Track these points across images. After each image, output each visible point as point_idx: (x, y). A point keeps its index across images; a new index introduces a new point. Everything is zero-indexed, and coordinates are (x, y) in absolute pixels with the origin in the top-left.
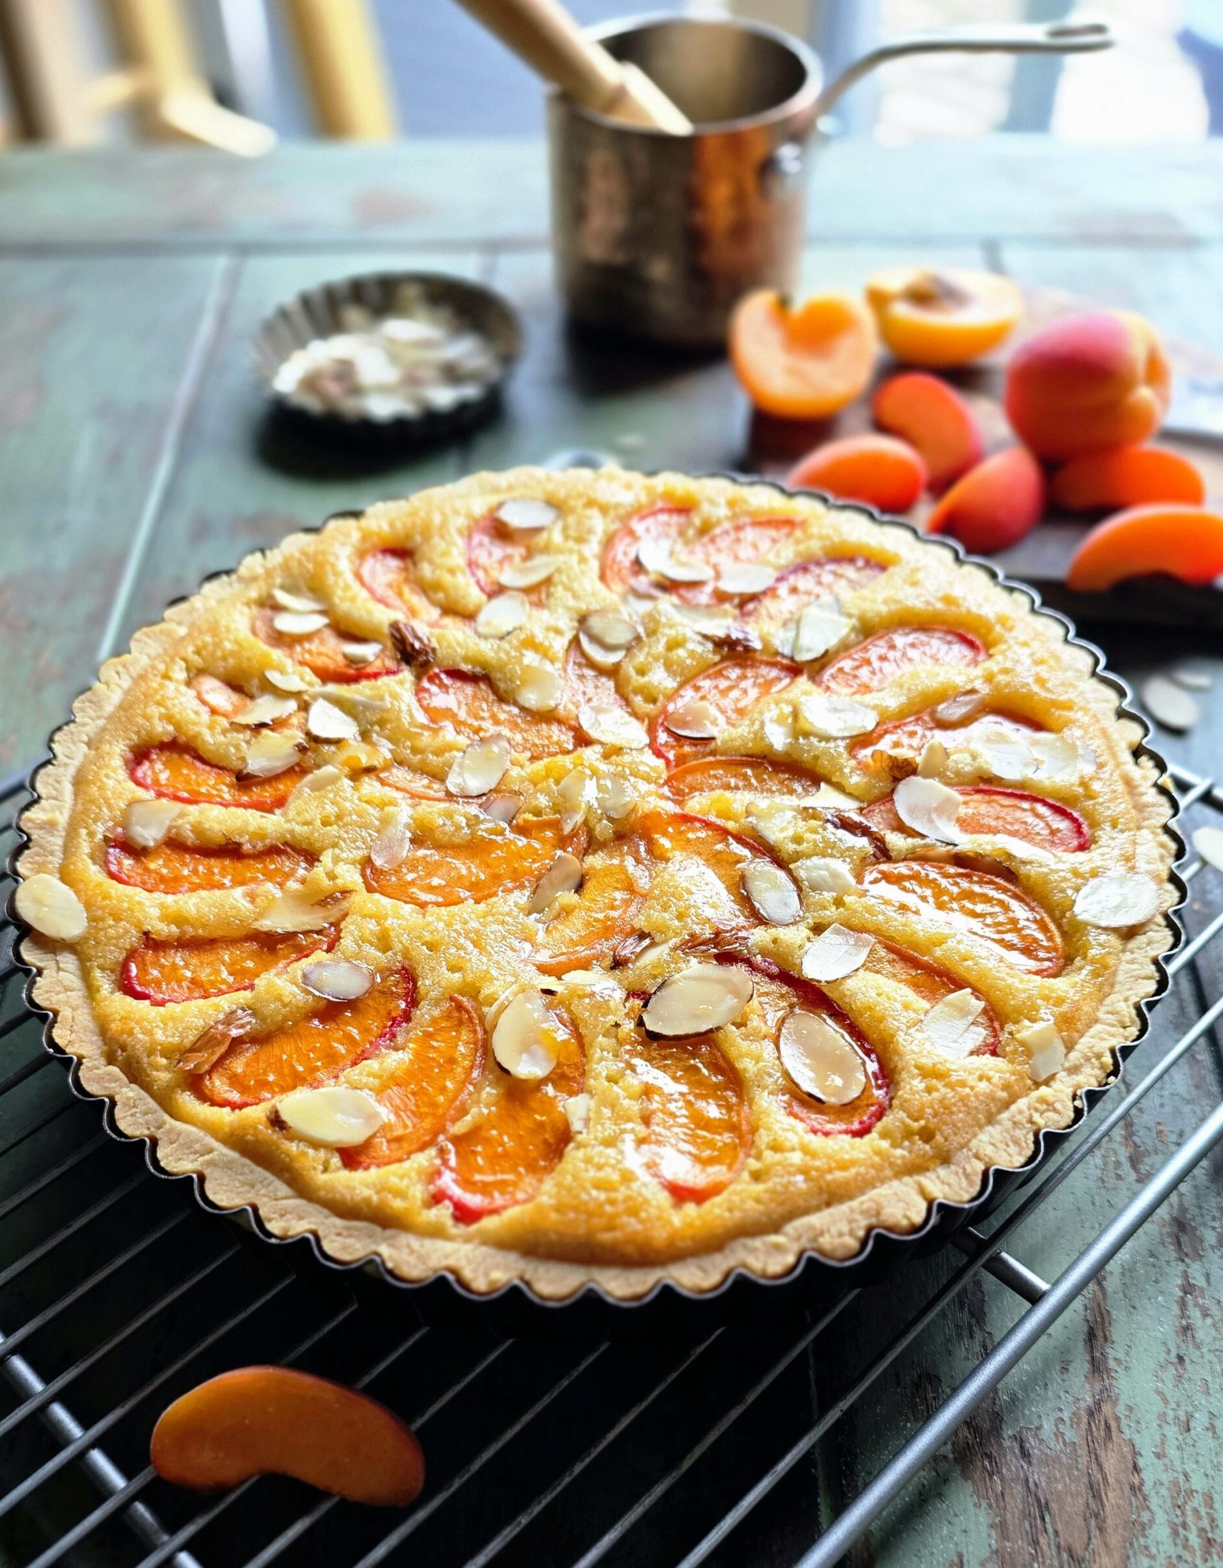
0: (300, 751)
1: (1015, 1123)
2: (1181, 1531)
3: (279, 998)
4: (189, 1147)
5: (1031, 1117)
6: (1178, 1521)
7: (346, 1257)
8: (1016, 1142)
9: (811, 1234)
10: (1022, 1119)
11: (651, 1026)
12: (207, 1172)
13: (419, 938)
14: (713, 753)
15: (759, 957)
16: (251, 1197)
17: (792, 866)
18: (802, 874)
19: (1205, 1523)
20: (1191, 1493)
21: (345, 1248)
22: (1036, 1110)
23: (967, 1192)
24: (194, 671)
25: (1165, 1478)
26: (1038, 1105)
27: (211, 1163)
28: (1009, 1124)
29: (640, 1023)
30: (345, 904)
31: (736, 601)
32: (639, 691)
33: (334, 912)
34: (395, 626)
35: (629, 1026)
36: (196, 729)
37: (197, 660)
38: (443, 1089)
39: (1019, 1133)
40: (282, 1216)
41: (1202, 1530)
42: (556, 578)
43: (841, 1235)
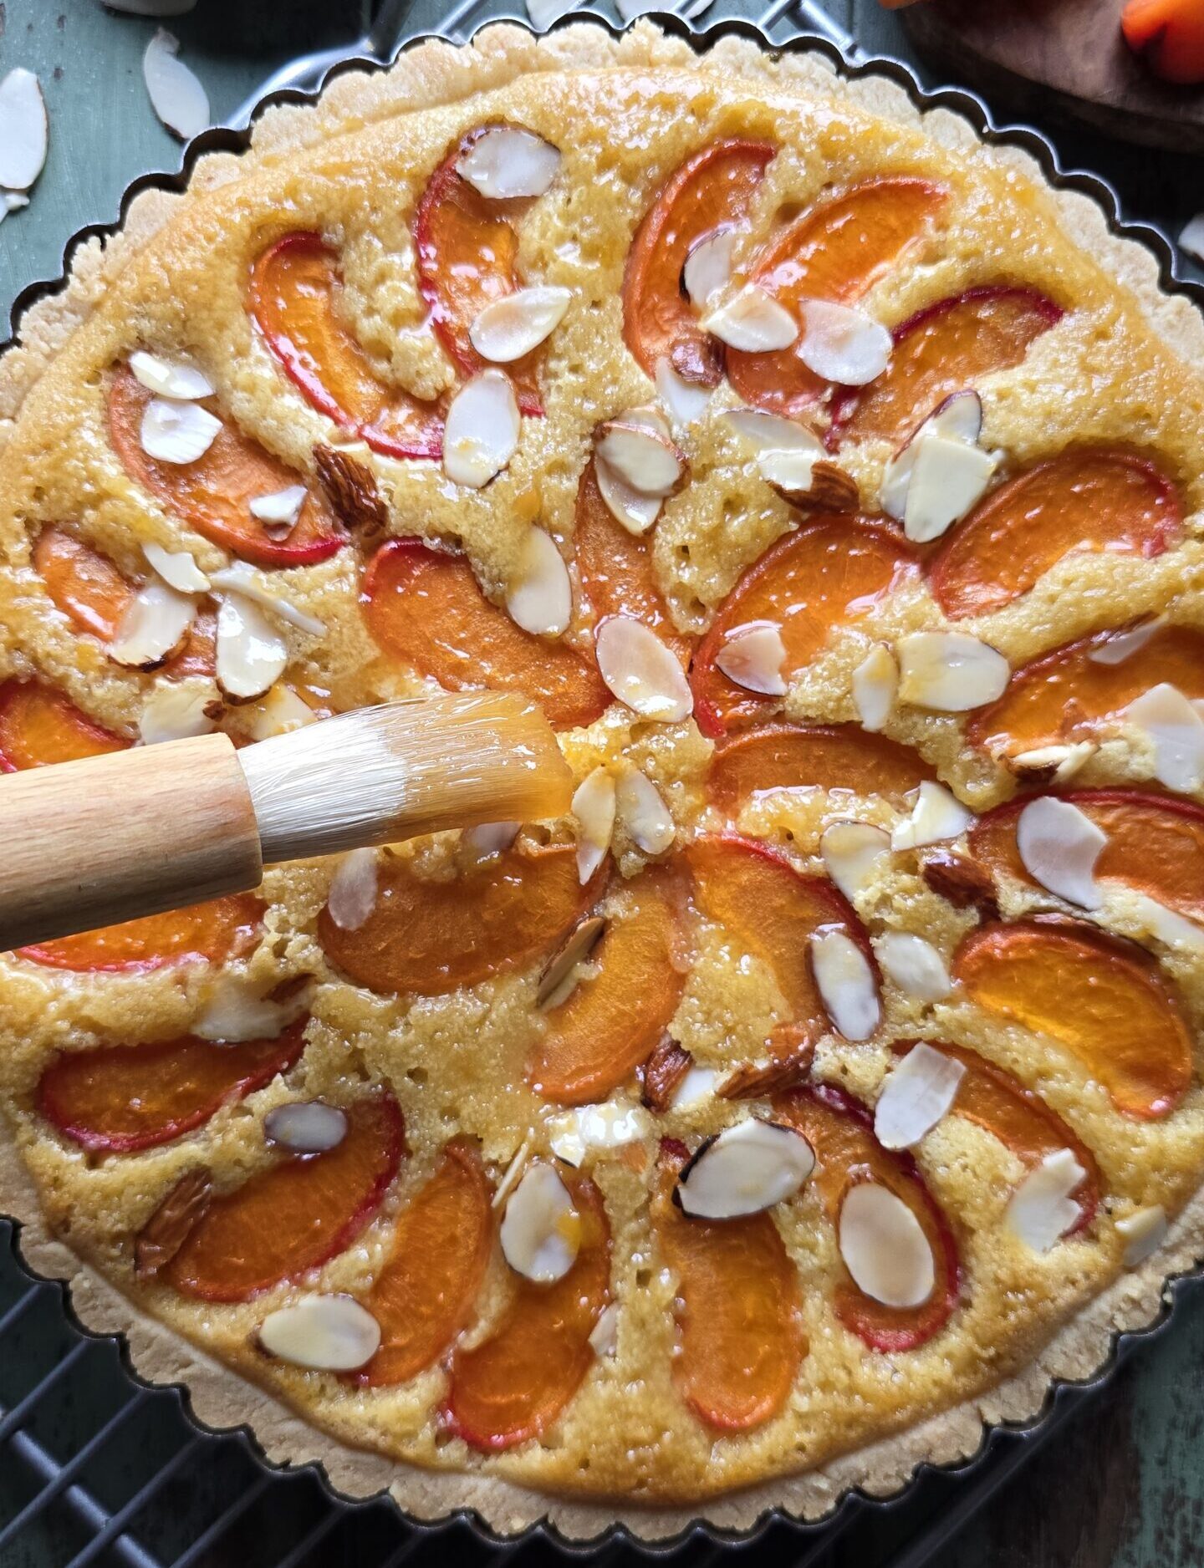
0: (212, 717)
1: (1093, 1326)
2: (1166, 1537)
3: (238, 1163)
4: (163, 1356)
5: (1113, 1318)
6: (1164, 1527)
7: (358, 1495)
8: (1091, 1350)
9: (855, 1476)
10: (1100, 1322)
11: (691, 1205)
12: (191, 1386)
13: (399, 1065)
14: (780, 718)
15: (823, 1088)
16: (241, 1419)
17: (874, 941)
18: (882, 957)
19: (1189, 1531)
20: (1182, 1501)
21: (354, 1485)
22: (1120, 1309)
23: (1027, 1411)
24: (39, 528)
25: (1162, 1485)
26: (1123, 1305)
27: (195, 1378)
28: (1087, 1328)
29: (676, 1199)
30: (302, 999)
31: (828, 395)
32: (680, 590)
33: (291, 1009)
34: (319, 453)
35: (661, 1201)
36: (61, 670)
37: (38, 511)
38: (445, 1283)
39: (1095, 1339)
40: (281, 1442)
41: (1185, 1538)
42: (560, 345)
43: (887, 1476)
